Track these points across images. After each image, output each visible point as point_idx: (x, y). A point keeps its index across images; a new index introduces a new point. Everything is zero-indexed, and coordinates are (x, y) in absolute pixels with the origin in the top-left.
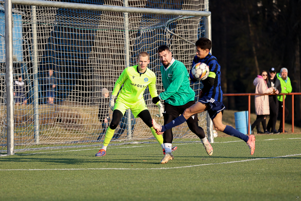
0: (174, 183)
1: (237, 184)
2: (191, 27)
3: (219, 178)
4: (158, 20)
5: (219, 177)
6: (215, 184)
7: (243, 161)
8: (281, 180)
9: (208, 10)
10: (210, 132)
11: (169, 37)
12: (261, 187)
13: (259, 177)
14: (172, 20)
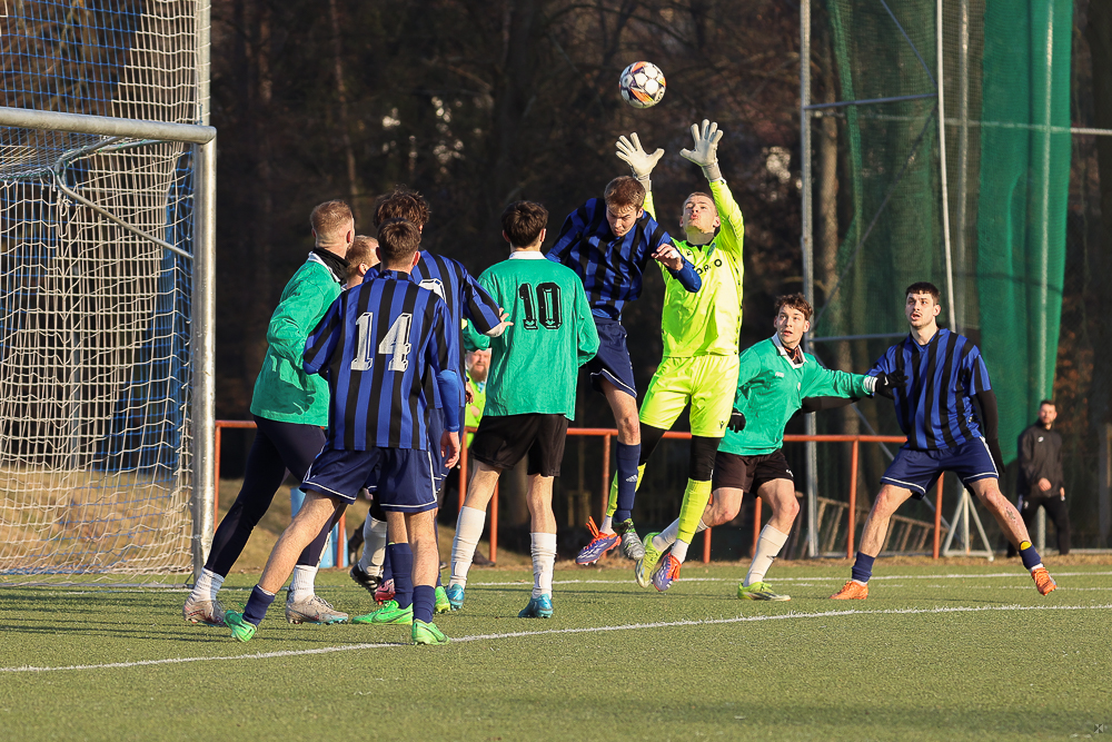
0: (64, 719)
1: (289, 727)
2: (145, 181)
3: (226, 706)
4: (27, 151)
5: (227, 701)
6: (212, 724)
7: (313, 651)
8: (444, 717)
9: (206, 122)
10: (201, 550)
11: (67, 210)
12: (373, 737)
13: (365, 705)
14: (79, 151)
